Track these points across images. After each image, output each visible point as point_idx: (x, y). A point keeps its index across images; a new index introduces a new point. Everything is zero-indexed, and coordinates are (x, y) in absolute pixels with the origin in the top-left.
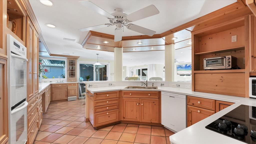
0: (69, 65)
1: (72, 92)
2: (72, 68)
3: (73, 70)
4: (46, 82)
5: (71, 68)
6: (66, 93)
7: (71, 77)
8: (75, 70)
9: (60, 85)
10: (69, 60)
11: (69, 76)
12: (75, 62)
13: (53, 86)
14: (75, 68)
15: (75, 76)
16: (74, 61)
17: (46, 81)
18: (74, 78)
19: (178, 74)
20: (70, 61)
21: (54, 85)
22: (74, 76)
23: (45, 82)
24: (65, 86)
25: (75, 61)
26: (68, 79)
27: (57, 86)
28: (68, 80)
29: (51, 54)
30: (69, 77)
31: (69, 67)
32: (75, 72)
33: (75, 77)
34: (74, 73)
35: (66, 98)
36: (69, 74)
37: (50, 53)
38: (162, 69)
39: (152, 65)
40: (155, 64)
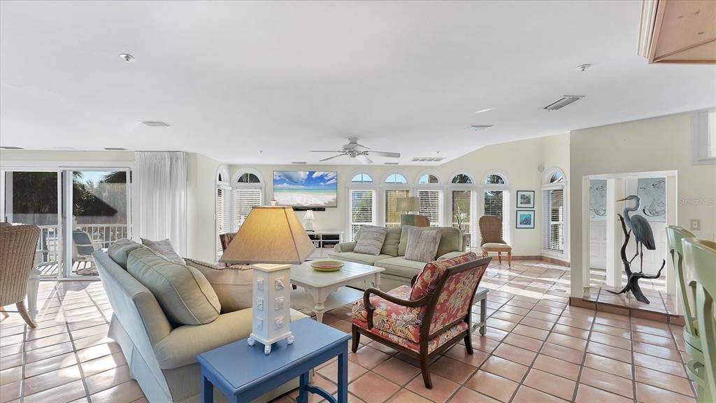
38: (216, 181)
39: (166, 155)
40: (187, 154)
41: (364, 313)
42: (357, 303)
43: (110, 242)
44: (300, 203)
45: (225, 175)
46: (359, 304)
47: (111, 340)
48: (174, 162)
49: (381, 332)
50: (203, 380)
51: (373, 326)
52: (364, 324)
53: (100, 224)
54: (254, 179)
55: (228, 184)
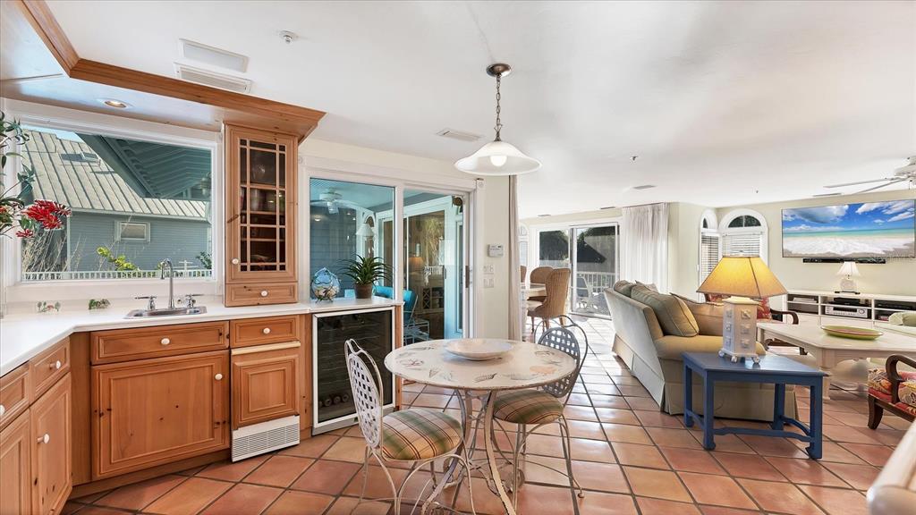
0: (243, 181)
1: (266, 389)
2: (264, 204)
3: (272, 220)
4: (58, 305)
5: (255, 205)
6: (218, 405)
7: (253, 268)
8: (282, 217)
9: (166, 341)
10: (243, 142)
11: (243, 259)
12: (282, 156)
13: (102, 352)
14: (282, 202)
15: (283, 259)
16: (278, 152)
17: (51, 300)
18: (277, 274)
19: (786, 254)
20: (248, 148)
21: (115, 337)
22: (278, 264)
23: (44, 308)
24: (208, 340)
25: (282, 148)
26: (230, 281)
27: (145, 347)
28: (234, 292)
29: (81, 56)
30: (244, 268)
31: (240, 193)
32: (282, 231)
33: (283, 268)
34: (278, 240)
35: (219, 444)
36: (243, 244)
37: (75, 54)
38: (699, 229)
39: (649, 208)
40: (669, 204)
41: (885, 382)
42: (875, 371)
43: (601, 287)
44: (833, 252)
45: (712, 220)
46: (878, 373)
47: (615, 355)
48: (656, 214)
49: (910, 409)
50: (685, 369)
51: (898, 400)
52: (884, 396)
53: (593, 271)
54: (752, 222)
55: (715, 231)
